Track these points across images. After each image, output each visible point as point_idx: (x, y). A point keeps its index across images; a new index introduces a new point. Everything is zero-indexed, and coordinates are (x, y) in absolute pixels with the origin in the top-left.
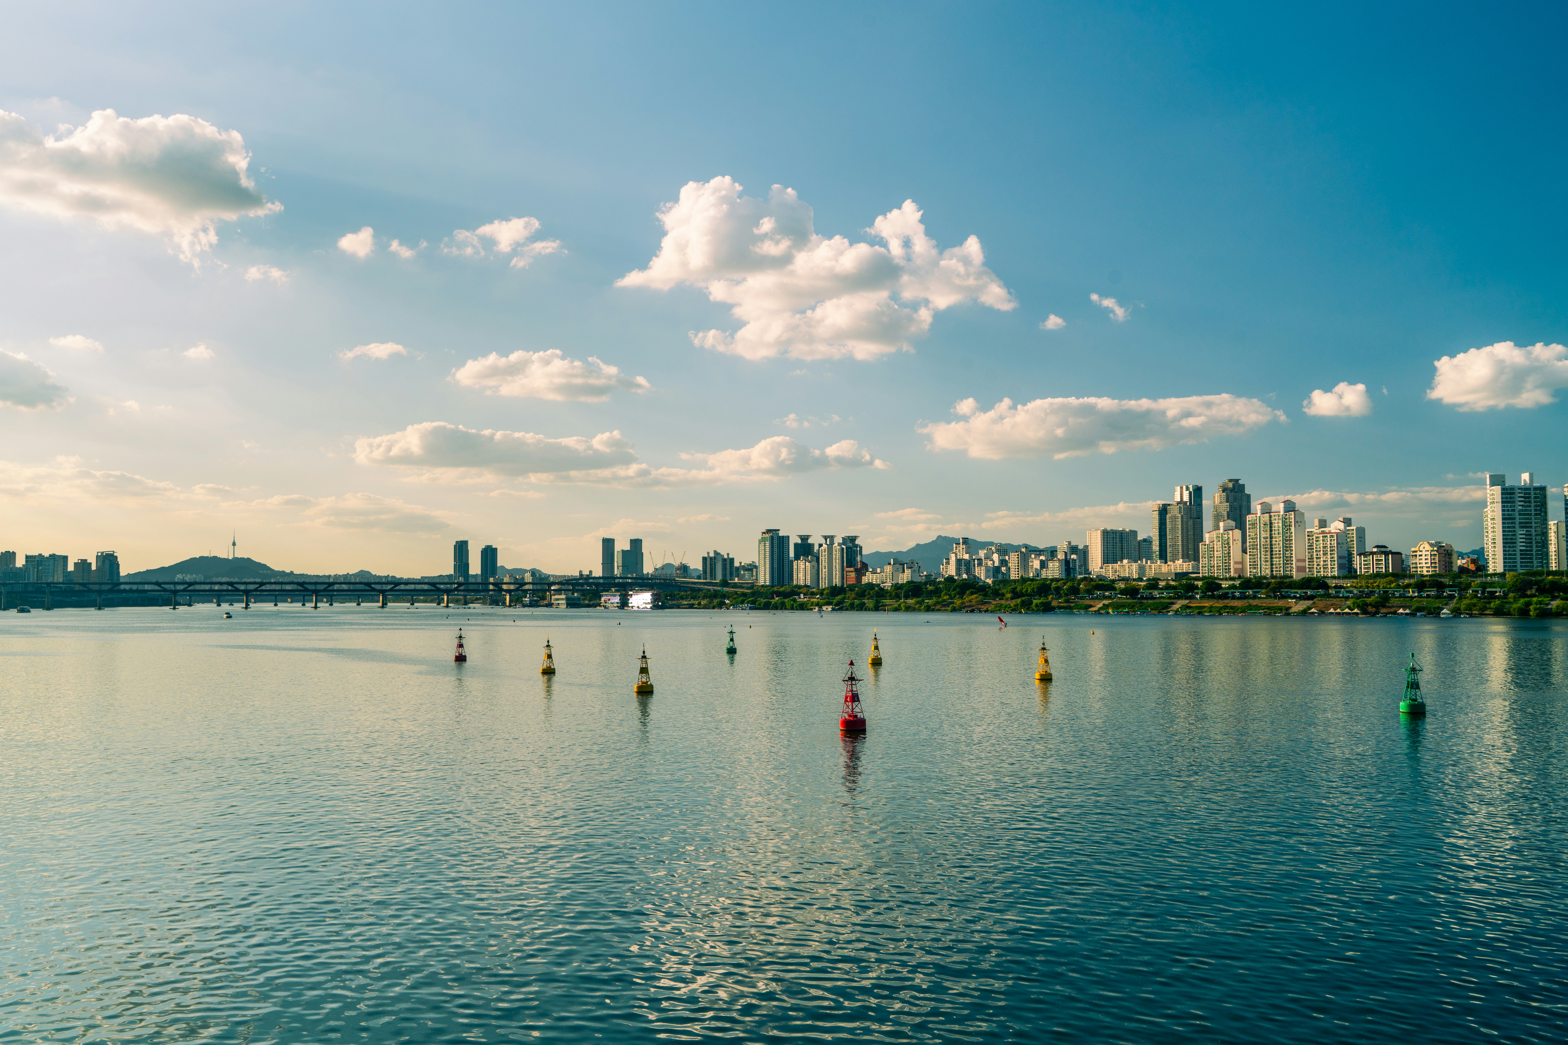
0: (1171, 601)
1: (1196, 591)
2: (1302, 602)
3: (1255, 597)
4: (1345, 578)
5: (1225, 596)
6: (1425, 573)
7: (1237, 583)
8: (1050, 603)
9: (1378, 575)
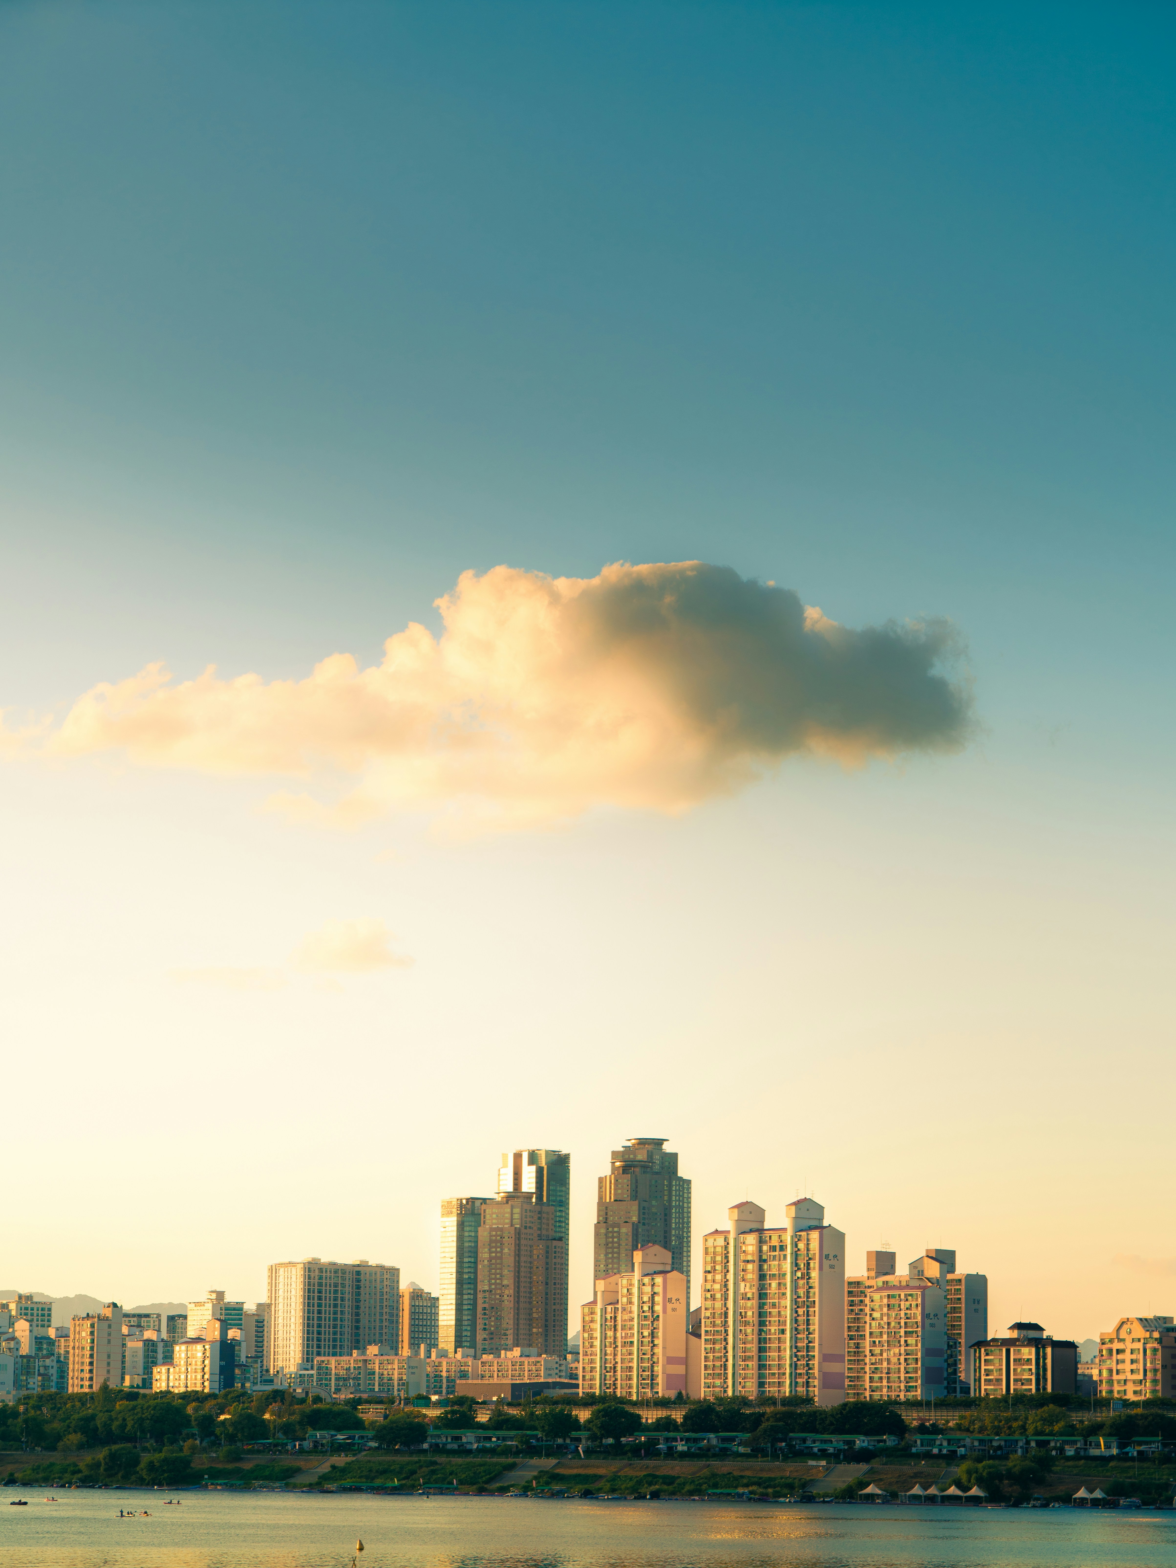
0: (510, 1460)
1: (574, 1434)
2: (842, 1467)
3: (723, 1454)
4: (941, 1405)
5: (649, 1450)
6: (1131, 1397)
7: (678, 1416)
8: (186, 1463)
9: (1020, 1400)
